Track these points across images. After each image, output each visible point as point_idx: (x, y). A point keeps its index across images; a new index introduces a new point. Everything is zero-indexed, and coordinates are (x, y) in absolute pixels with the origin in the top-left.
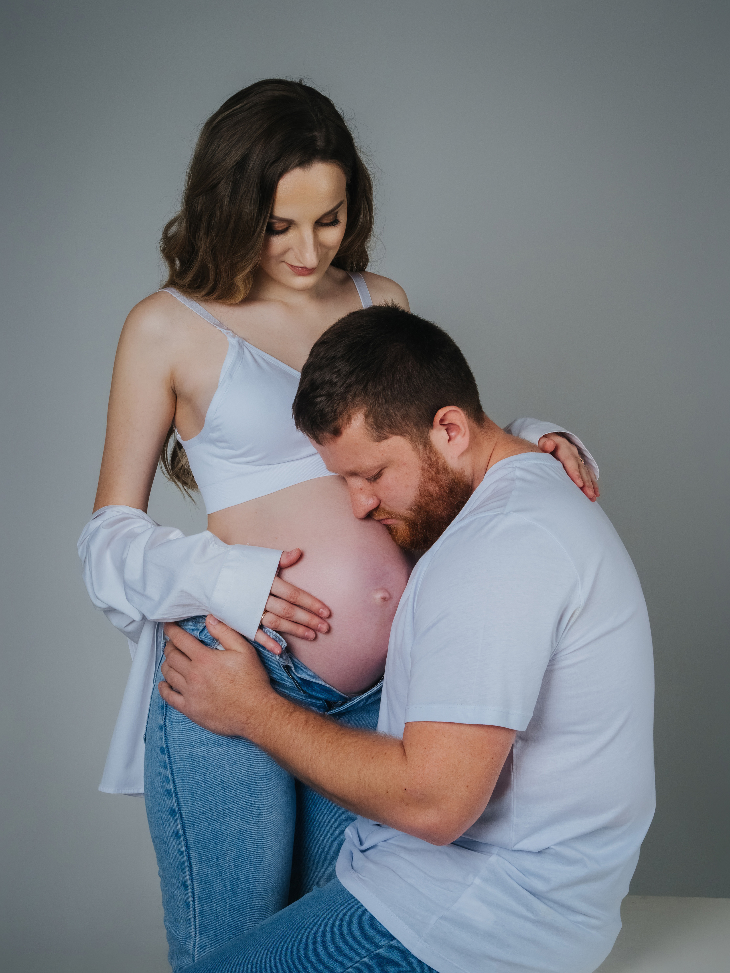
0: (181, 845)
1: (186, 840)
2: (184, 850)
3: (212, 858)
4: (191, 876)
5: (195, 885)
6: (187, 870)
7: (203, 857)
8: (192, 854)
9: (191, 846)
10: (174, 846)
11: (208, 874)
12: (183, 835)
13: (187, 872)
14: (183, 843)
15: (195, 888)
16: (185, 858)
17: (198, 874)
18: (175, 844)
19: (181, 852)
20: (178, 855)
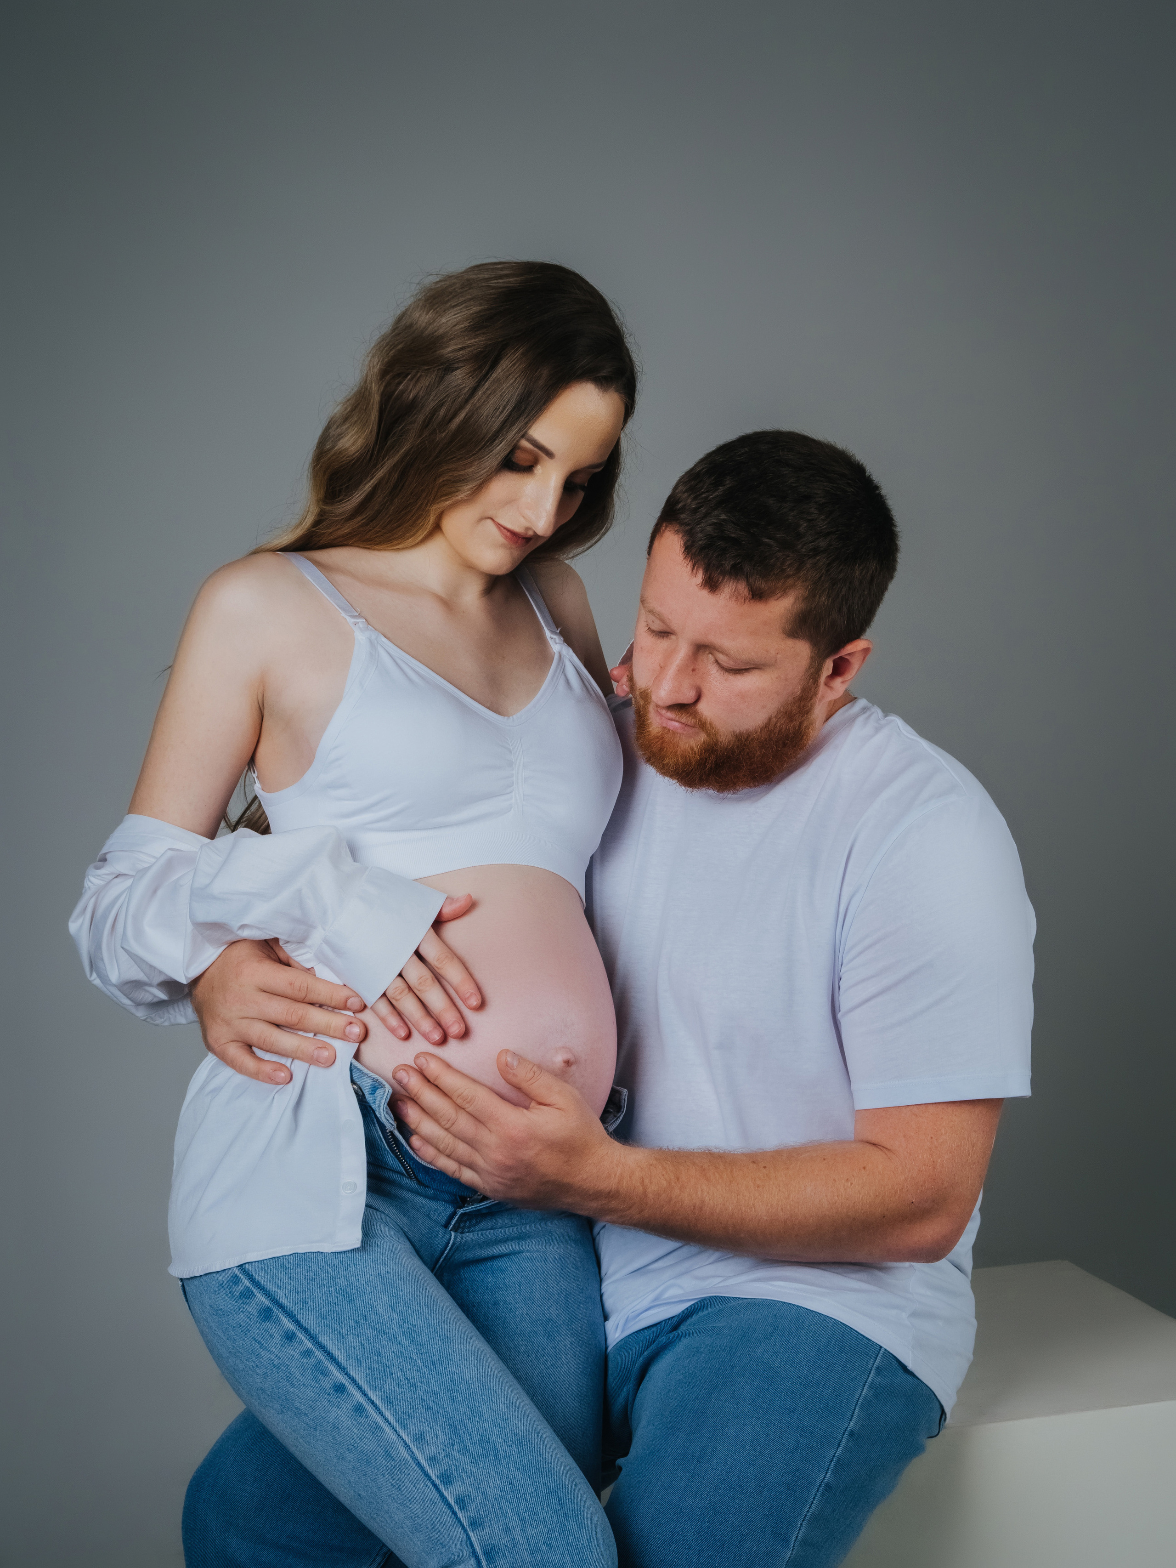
0: (301, 1342)
1: (306, 1331)
2: (309, 1345)
3: (356, 1322)
4: (340, 1368)
5: (352, 1373)
6: (329, 1365)
7: (344, 1331)
8: (324, 1340)
9: (317, 1332)
10: (293, 1356)
11: (362, 1345)
12: (297, 1327)
13: (332, 1368)
14: (303, 1338)
15: (356, 1377)
16: (319, 1354)
17: (348, 1357)
18: (292, 1352)
19: (308, 1353)
20: (305, 1360)
